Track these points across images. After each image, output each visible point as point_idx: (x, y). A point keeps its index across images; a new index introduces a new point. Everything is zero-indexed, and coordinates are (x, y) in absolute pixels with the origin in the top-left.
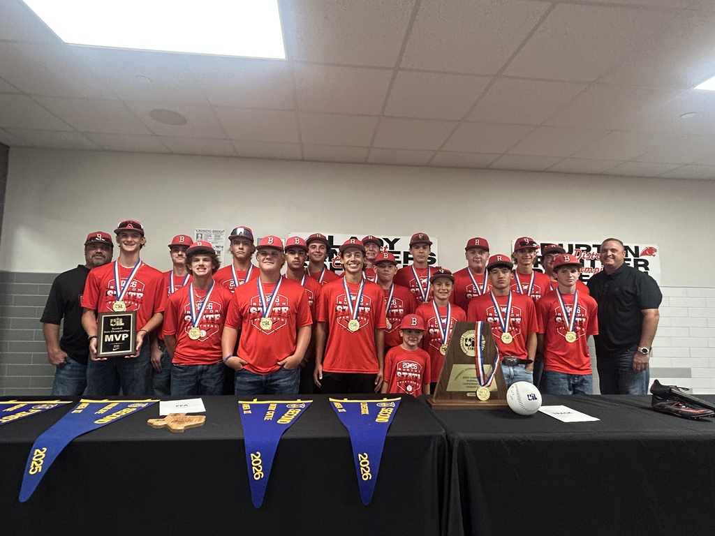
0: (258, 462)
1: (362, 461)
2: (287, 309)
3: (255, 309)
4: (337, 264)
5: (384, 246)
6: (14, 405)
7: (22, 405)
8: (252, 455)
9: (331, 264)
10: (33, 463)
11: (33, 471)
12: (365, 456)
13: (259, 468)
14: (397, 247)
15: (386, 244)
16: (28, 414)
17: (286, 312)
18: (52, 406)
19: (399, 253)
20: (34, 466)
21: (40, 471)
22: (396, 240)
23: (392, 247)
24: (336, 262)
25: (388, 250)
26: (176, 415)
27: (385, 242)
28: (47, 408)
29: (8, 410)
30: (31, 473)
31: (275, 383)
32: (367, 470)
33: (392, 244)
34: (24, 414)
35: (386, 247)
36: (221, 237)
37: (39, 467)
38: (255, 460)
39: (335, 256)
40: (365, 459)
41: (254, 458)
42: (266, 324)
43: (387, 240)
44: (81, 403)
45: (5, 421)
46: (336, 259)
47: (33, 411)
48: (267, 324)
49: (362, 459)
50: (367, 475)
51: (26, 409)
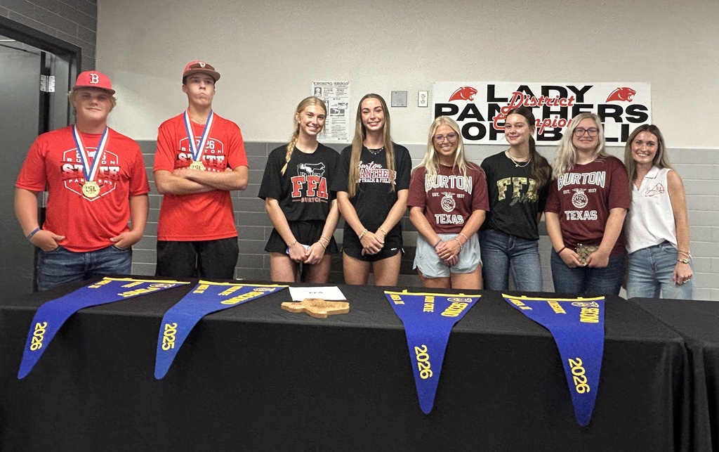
0: (424, 357)
1: (575, 368)
2: (117, 169)
3: (71, 167)
4: (499, 124)
5: (569, 97)
6: (131, 282)
7: (139, 283)
8: (416, 348)
9: (491, 124)
10: (165, 338)
11: (166, 346)
12: (578, 362)
13: (426, 365)
14: (588, 98)
15: (571, 94)
16: (147, 291)
17: (115, 173)
18: (170, 286)
19: (591, 106)
20: (167, 342)
21: (173, 347)
22: (587, 88)
23: (580, 98)
24: (499, 121)
25: (574, 102)
26: (312, 300)
27: (569, 92)
28: (166, 287)
29: (126, 286)
30: (164, 349)
31: (103, 266)
32: (583, 379)
33: (580, 94)
34: (143, 291)
35: (572, 99)
36: (345, 91)
37: (172, 344)
38: (421, 355)
39: (497, 113)
40: (579, 366)
41: (419, 352)
42: (91, 190)
43: (573, 88)
44: (200, 284)
45: (126, 296)
46: (498, 118)
47: (151, 289)
48: (93, 189)
49: (574, 366)
50: (582, 385)
51: (145, 286)
